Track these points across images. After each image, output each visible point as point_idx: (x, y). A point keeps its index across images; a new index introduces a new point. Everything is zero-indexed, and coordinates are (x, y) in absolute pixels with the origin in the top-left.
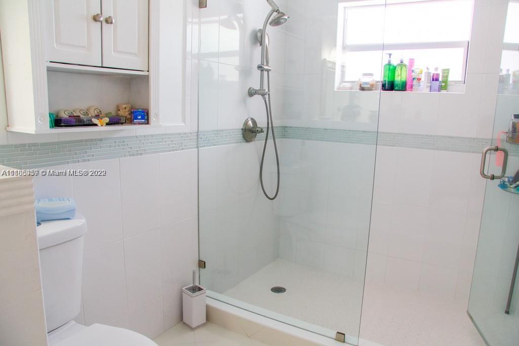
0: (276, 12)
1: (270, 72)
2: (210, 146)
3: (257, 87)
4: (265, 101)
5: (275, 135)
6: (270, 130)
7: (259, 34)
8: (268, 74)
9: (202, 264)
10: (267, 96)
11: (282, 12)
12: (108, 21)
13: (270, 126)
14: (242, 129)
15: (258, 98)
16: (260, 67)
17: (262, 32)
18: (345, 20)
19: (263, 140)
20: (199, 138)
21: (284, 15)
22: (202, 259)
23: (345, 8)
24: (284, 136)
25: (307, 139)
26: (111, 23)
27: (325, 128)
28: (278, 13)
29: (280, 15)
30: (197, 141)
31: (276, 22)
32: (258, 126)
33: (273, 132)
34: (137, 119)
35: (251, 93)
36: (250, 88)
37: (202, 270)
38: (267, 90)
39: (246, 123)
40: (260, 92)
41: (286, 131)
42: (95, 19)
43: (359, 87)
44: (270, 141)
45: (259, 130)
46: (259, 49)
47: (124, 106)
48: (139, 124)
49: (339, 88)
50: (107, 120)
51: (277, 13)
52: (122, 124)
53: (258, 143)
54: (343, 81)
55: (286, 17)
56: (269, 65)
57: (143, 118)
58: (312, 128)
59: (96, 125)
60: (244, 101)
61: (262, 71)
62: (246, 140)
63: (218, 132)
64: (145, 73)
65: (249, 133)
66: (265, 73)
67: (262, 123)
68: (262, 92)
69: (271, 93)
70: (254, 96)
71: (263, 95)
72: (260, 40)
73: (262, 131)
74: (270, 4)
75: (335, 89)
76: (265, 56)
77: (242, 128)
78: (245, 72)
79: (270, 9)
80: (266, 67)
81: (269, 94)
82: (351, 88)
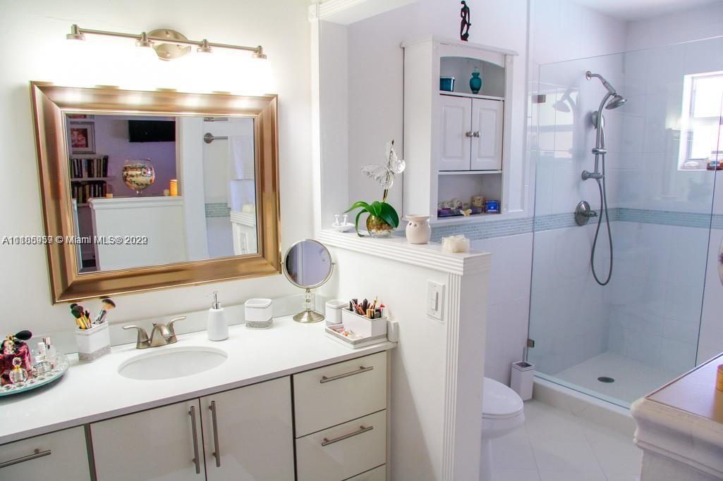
0: (613, 95)
1: (605, 155)
2: (544, 230)
3: (591, 170)
4: (600, 185)
5: (609, 217)
6: (604, 213)
7: (594, 117)
8: (603, 156)
9: (531, 343)
10: (601, 180)
11: (619, 96)
12: (476, 135)
13: (604, 208)
14: (575, 213)
15: (592, 182)
16: (595, 151)
17: (598, 114)
18: (693, 92)
19: (595, 223)
20: (535, 223)
21: (621, 98)
22: (531, 338)
23: (693, 78)
24: (618, 218)
25: (645, 222)
26: (478, 136)
27: (666, 210)
28: (615, 97)
29: (617, 99)
30: (533, 226)
31: (613, 105)
32: (591, 209)
33: (607, 214)
34: (490, 209)
35: (585, 176)
36: (584, 171)
37: (530, 348)
38: (602, 174)
39: (579, 206)
40: (594, 175)
41: (620, 214)
42: (468, 135)
43: (706, 166)
44: (604, 224)
45: (592, 213)
46: (594, 131)
47: (479, 198)
48: (492, 213)
49: (683, 167)
50: (470, 211)
51: (613, 97)
52: (479, 213)
53: (591, 226)
54: (688, 159)
55: (624, 101)
56: (605, 147)
57: (494, 209)
58: (652, 211)
59: (463, 215)
60: (578, 186)
61: (597, 154)
62: (578, 223)
63: (552, 216)
64: (500, 172)
65: (582, 216)
66: (600, 156)
67: (595, 205)
68: (596, 175)
69: (605, 176)
70: (589, 179)
71: (597, 179)
72: (595, 122)
73: (595, 215)
74: (607, 88)
75: (679, 169)
76: (600, 139)
77: (574, 211)
78: (579, 156)
79: (606, 92)
80: (601, 151)
81: (604, 178)
82: (698, 167)
